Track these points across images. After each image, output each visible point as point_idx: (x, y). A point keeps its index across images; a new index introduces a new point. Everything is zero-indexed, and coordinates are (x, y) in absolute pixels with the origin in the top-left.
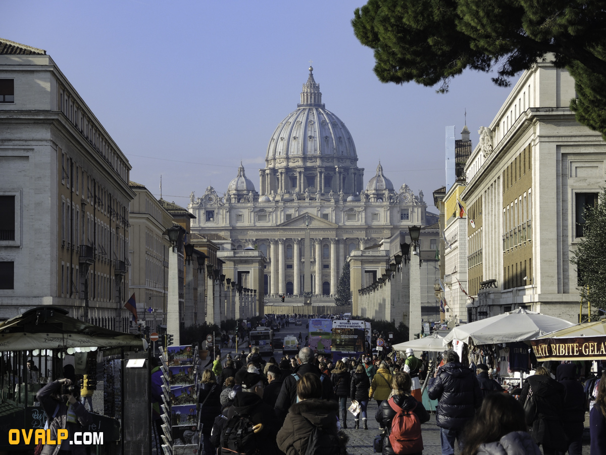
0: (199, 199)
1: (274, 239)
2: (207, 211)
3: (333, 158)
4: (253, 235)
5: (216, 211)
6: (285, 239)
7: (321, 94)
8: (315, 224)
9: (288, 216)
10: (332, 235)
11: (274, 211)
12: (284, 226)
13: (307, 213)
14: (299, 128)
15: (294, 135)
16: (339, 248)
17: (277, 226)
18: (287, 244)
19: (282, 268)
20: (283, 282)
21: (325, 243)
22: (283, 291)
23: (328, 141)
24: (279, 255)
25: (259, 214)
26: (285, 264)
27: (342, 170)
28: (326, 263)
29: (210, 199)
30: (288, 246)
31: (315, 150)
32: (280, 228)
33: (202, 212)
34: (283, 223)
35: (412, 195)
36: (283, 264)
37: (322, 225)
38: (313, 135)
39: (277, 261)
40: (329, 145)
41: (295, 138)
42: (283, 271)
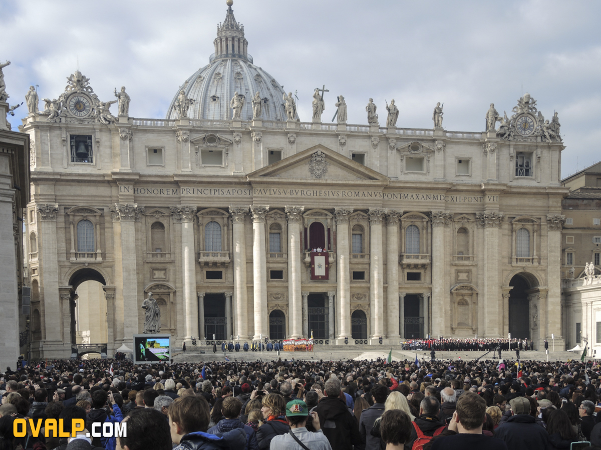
0: (48, 102)
1: (240, 209)
2: (72, 137)
4: (191, 198)
5: (96, 136)
6: (267, 208)
7: (247, 43)
8: (334, 174)
9: (274, 154)
10: (373, 201)
12: (264, 175)
13: (318, 146)
14: (220, 84)
15: (213, 94)
16: (388, 233)
17: (247, 176)
18: (271, 221)
19: (261, 277)
20: (262, 310)
21: (357, 222)
22: (263, 332)
23: (268, 107)
24: (252, 246)
25: (205, 146)
26: (268, 268)
28: (360, 268)
29: (79, 110)
30: (271, 226)
32: (257, 180)
33: (59, 136)
34: (262, 170)
36: (261, 267)
37: (352, 178)
39: (248, 261)
40: (270, 113)
41: (214, 98)
42: (262, 284)
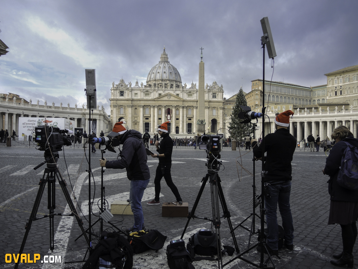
0: (116, 85)
1: (153, 105)
3: (173, 81)
4: (143, 103)
5: (125, 91)
6: (158, 105)
7: (168, 58)
8: (172, 98)
9: (160, 94)
10: (180, 104)
11: (153, 92)
13: (169, 93)
14: (160, 69)
15: (158, 71)
16: (184, 110)
17: (154, 99)
18: (159, 108)
19: (157, 119)
21: (177, 108)
23: (171, 74)
24: (155, 113)
25: (146, 93)
27: (177, 86)
28: (177, 118)
29: (122, 86)
30: (159, 109)
31: (167, 77)
32: (156, 100)
33: (118, 91)
34: (157, 98)
35: (218, 87)
36: (157, 117)
37: (176, 99)
38: (165, 71)
39: (154, 116)
41: (158, 72)
42: (157, 121)
